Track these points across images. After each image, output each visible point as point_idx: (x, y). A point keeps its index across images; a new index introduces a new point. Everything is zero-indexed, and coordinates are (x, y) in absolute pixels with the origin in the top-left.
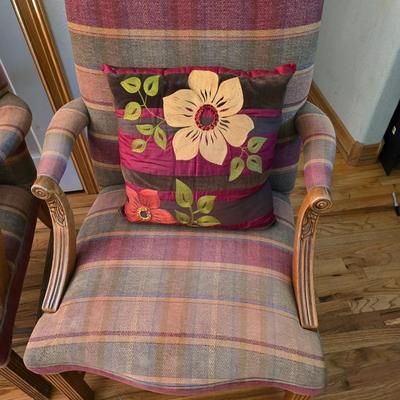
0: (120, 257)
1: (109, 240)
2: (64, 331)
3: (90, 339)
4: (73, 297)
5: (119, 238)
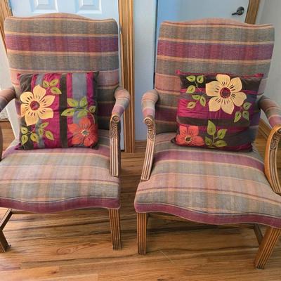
0: (177, 159)
1: (169, 152)
2: (156, 186)
3: (170, 190)
4: (157, 173)
5: (173, 152)
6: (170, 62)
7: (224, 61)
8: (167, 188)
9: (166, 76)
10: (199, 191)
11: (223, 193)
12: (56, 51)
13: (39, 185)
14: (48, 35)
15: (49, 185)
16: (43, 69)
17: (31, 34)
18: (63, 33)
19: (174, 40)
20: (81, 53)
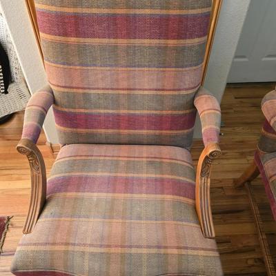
12: (116, 37)
13: (108, 255)
15: (123, 256)
16: (95, 65)
17: (79, 10)
18: (129, 7)
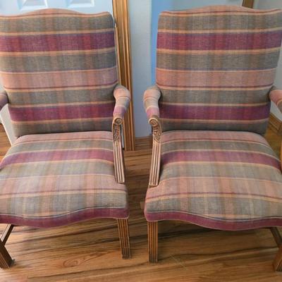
0: (186, 160)
1: (176, 153)
2: (167, 193)
3: (182, 196)
4: (166, 178)
5: (181, 152)
6: (172, 55)
7: (230, 52)
8: (179, 194)
9: (168, 70)
10: (214, 195)
11: (241, 196)
12: (49, 51)
13: (41, 199)
14: (39, 33)
15: (52, 197)
16: (36, 71)
17: (21, 34)
18: (54, 30)
19: (175, 32)
20: (76, 52)
